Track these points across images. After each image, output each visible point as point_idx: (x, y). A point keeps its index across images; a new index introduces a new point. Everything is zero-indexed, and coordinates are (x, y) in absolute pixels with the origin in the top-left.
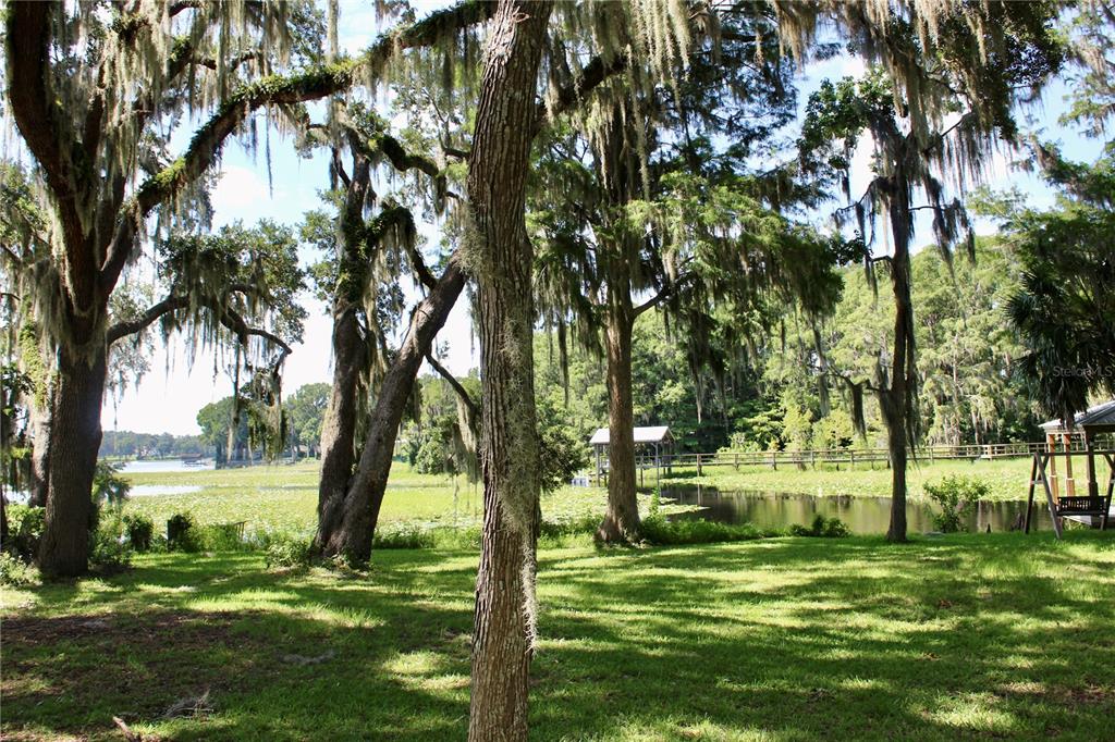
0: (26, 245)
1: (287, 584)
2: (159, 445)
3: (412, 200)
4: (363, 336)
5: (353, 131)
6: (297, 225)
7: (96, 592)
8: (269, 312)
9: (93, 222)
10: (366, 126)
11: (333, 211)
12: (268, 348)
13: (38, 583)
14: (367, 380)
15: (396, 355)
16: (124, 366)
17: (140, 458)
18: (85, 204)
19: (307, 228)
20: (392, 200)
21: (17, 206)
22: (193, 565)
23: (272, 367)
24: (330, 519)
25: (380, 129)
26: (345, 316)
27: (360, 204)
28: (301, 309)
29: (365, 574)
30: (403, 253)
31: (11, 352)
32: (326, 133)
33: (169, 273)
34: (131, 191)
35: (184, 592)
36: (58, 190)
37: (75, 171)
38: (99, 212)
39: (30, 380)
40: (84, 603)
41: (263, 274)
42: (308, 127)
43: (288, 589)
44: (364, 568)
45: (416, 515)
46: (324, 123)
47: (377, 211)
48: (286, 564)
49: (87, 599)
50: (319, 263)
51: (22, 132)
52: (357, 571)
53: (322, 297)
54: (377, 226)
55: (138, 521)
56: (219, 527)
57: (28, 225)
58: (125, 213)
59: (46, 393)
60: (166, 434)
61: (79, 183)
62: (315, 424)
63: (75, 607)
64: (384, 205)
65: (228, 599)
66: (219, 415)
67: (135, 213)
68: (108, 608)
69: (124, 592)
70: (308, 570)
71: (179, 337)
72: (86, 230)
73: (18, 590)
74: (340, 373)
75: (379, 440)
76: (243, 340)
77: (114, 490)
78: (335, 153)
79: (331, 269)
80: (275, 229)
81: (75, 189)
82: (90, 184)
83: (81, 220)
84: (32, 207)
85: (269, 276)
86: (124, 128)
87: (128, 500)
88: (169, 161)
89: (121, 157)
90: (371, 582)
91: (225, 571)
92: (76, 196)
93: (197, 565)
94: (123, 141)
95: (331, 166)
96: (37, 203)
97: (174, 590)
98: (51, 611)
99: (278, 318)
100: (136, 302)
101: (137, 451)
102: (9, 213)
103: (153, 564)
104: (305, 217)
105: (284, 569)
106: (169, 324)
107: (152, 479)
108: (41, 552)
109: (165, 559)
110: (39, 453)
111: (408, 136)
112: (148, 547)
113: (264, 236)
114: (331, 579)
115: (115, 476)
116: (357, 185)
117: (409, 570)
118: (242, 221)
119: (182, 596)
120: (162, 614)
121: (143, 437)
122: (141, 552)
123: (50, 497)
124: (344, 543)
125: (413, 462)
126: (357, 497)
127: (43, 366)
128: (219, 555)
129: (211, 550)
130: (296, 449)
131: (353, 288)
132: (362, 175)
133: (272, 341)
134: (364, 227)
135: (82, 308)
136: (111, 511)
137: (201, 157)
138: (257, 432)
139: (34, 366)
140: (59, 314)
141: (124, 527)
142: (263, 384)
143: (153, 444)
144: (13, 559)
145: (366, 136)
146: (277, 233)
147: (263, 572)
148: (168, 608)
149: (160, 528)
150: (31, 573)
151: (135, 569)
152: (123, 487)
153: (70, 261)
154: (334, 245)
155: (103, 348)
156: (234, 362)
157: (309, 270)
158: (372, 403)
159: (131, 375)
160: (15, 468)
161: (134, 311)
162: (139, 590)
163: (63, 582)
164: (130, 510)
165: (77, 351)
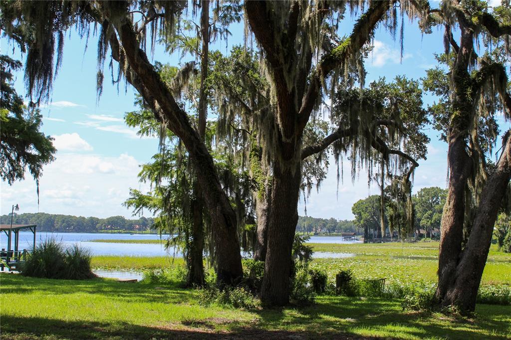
0: (253, 100)
1: (417, 322)
2: (328, 226)
3: (503, 58)
4: (470, 154)
5: (461, 12)
6: (421, 79)
7: (294, 317)
8: (403, 139)
9: (294, 82)
10: (469, 8)
11: (446, 69)
12: (403, 162)
13: (260, 308)
14: (473, 184)
15: (493, 167)
16: (310, 175)
17: (316, 234)
18: (289, 72)
19: (428, 80)
20: (489, 59)
21: (248, 75)
22: (352, 305)
23: (405, 175)
24: (446, 280)
25: (480, 9)
26: (457, 140)
27: (466, 62)
28: (425, 136)
29: (471, 320)
30: (498, 95)
31: (243, 166)
32: (441, 15)
33: (338, 114)
34: (315, 62)
35: (349, 322)
36: (273, 64)
37: (283, 51)
38: (298, 76)
39: (256, 183)
40: (288, 323)
41: (399, 113)
42: (429, 12)
43: (418, 326)
44: (470, 316)
45: (504, 282)
46: (440, 8)
47: (478, 67)
48: (415, 308)
49: (290, 321)
50: (437, 104)
51: (253, 30)
52: (465, 318)
53: (438, 128)
54: (479, 77)
55: (318, 274)
56: (368, 281)
57: (255, 87)
58: (313, 76)
59: (265, 191)
60: (332, 218)
61: (285, 58)
62: (430, 215)
63: (283, 325)
64: (483, 63)
65: (378, 329)
66: (366, 208)
67: (320, 75)
68: (302, 328)
69: (312, 319)
70: (431, 315)
71: (345, 156)
72: (290, 88)
73: (249, 312)
74: (454, 180)
75: (482, 227)
76: (386, 158)
77: (303, 253)
78: (448, 28)
79: (445, 108)
80: (407, 83)
81: (283, 62)
82: (292, 58)
83: (287, 82)
84: (256, 75)
85: (403, 115)
86: (312, 21)
87: (311, 260)
88: (337, 41)
89: (311, 40)
90: (476, 326)
91: (374, 310)
92: (284, 67)
93: (356, 305)
94: (312, 30)
95: (445, 37)
96: (259, 73)
97: (343, 320)
98: (269, 326)
99: (409, 142)
100: (317, 133)
101: (314, 229)
102: (244, 80)
103: (327, 302)
104: (426, 73)
105: (414, 312)
106: (339, 148)
107: (324, 248)
108: (262, 290)
109: (335, 299)
110: (260, 228)
111: (500, 12)
112: (324, 291)
113: (399, 87)
114: (447, 322)
115: (303, 244)
116: (464, 49)
117: (503, 320)
118: (384, 78)
119: (348, 324)
120: (336, 335)
121: (318, 220)
122: (319, 294)
123: (268, 256)
124: (456, 297)
125: (501, 244)
126: (466, 266)
127: (263, 173)
128: (369, 300)
129: (364, 296)
130: (417, 232)
131: (462, 120)
132: (468, 42)
133: (405, 158)
134: (469, 79)
135: (287, 137)
136: (301, 267)
137: (361, 37)
138: (395, 219)
139: (258, 174)
140: (274, 141)
141: (309, 277)
142: (399, 187)
143: (324, 225)
144: (246, 292)
145: (469, 14)
146: (408, 85)
147: (400, 313)
148: (339, 331)
149: (332, 279)
150: (256, 302)
151: (318, 304)
152: (309, 251)
153: (280, 108)
154: (447, 92)
155: (299, 162)
156: (381, 172)
157: (430, 109)
158: (476, 201)
159: (314, 180)
160: (246, 237)
161: (315, 139)
162: (321, 318)
163: (274, 309)
164: (312, 266)
165: (284, 164)
